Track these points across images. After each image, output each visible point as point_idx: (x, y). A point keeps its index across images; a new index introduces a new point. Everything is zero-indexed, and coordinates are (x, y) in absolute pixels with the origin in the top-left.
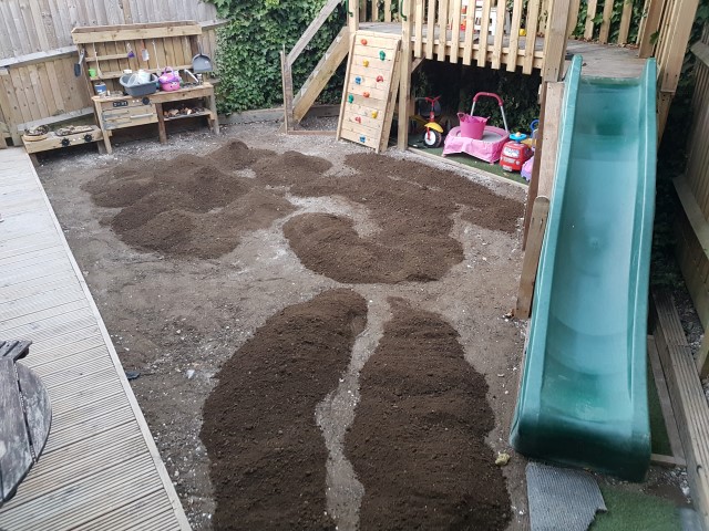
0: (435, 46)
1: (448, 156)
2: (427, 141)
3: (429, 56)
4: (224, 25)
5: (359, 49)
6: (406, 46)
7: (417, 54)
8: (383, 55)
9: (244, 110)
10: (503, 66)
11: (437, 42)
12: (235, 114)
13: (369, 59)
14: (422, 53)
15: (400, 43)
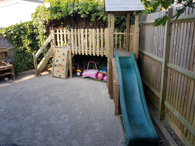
1: (84, 78)
2: (78, 75)
3: (77, 54)
4: (15, 48)
5: (56, 53)
6: (70, 52)
7: (73, 53)
8: (64, 54)
9: (22, 71)
10: (96, 55)
11: (78, 50)
12: (19, 73)
13: (60, 55)
14: (75, 53)
15: (68, 51)
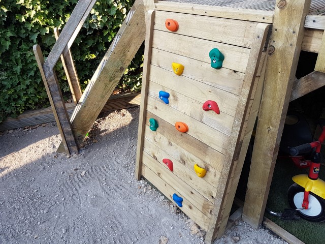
13: (184, 61)
15: (270, 31)
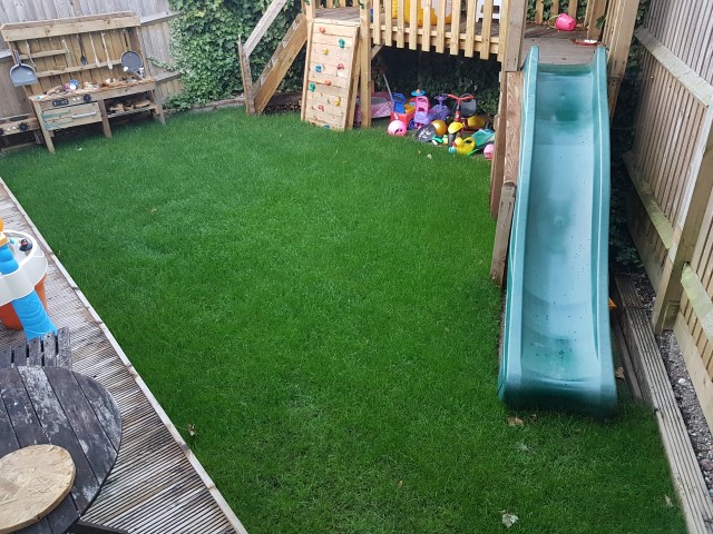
0: (394, 33)
3: (388, 43)
4: (178, 16)
5: (317, 37)
6: (364, 34)
7: (377, 41)
8: (342, 43)
10: (461, 52)
11: (395, 29)
13: (329, 48)
14: (381, 40)
15: (359, 30)
